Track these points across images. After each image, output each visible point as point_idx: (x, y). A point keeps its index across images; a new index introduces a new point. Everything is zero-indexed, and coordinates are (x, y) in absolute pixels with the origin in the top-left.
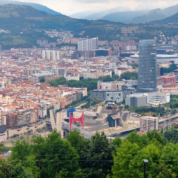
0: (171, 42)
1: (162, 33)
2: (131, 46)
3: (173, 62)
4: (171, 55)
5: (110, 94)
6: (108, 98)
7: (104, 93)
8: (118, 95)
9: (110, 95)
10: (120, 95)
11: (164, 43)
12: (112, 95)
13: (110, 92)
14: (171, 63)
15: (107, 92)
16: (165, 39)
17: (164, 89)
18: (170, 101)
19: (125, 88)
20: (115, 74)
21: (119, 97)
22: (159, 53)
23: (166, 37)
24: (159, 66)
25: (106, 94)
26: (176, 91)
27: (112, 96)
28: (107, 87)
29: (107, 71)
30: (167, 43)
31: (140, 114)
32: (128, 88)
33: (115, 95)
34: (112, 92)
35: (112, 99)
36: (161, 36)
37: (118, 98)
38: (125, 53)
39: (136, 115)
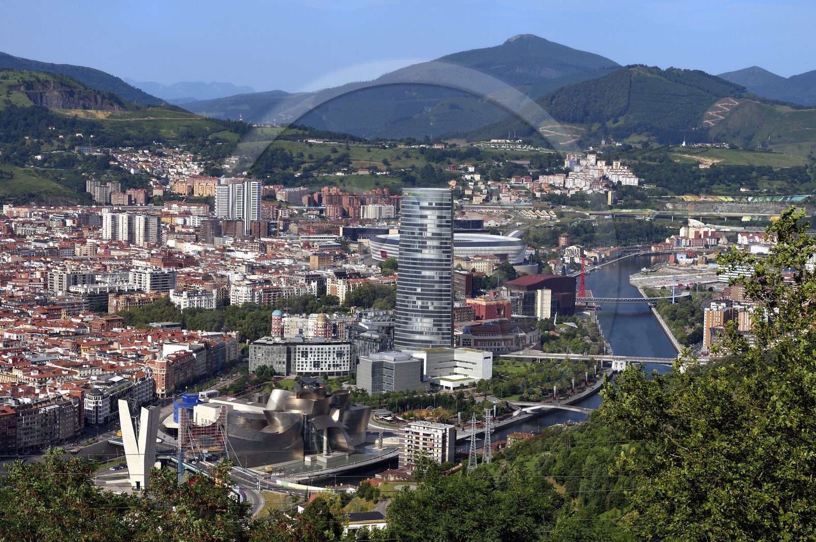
0: (501, 195)
1: (471, 169)
2: (377, 206)
3: (504, 257)
4: (499, 234)
5: (309, 350)
6: (305, 365)
7: (292, 347)
8: (335, 355)
9: (309, 355)
10: (339, 354)
11: (477, 200)
12: (316, 354)
13: (309, 347)
14: (498, 261)
15: (301, 347)
16: (483, 187)
17: (476, 337)
18: (494, 376)
19: (356, 333)
20: (328, 292)
21: (338, 361)
22: (462, 229)
23: (485, 179)
24: (462, 270)
25: (297, 350)
26: (512, 344)
27: (316, 358)
28: (301, 332)
29: (304, 282)
30: (486, 200)
31: (399, 415)
32: (365, 334)
33: (324, 357)
34: (317, 347)
35: (314, 366)
36: (468, 177)
37: (334, 365)
38: (360, 226)
39: (389, 418)
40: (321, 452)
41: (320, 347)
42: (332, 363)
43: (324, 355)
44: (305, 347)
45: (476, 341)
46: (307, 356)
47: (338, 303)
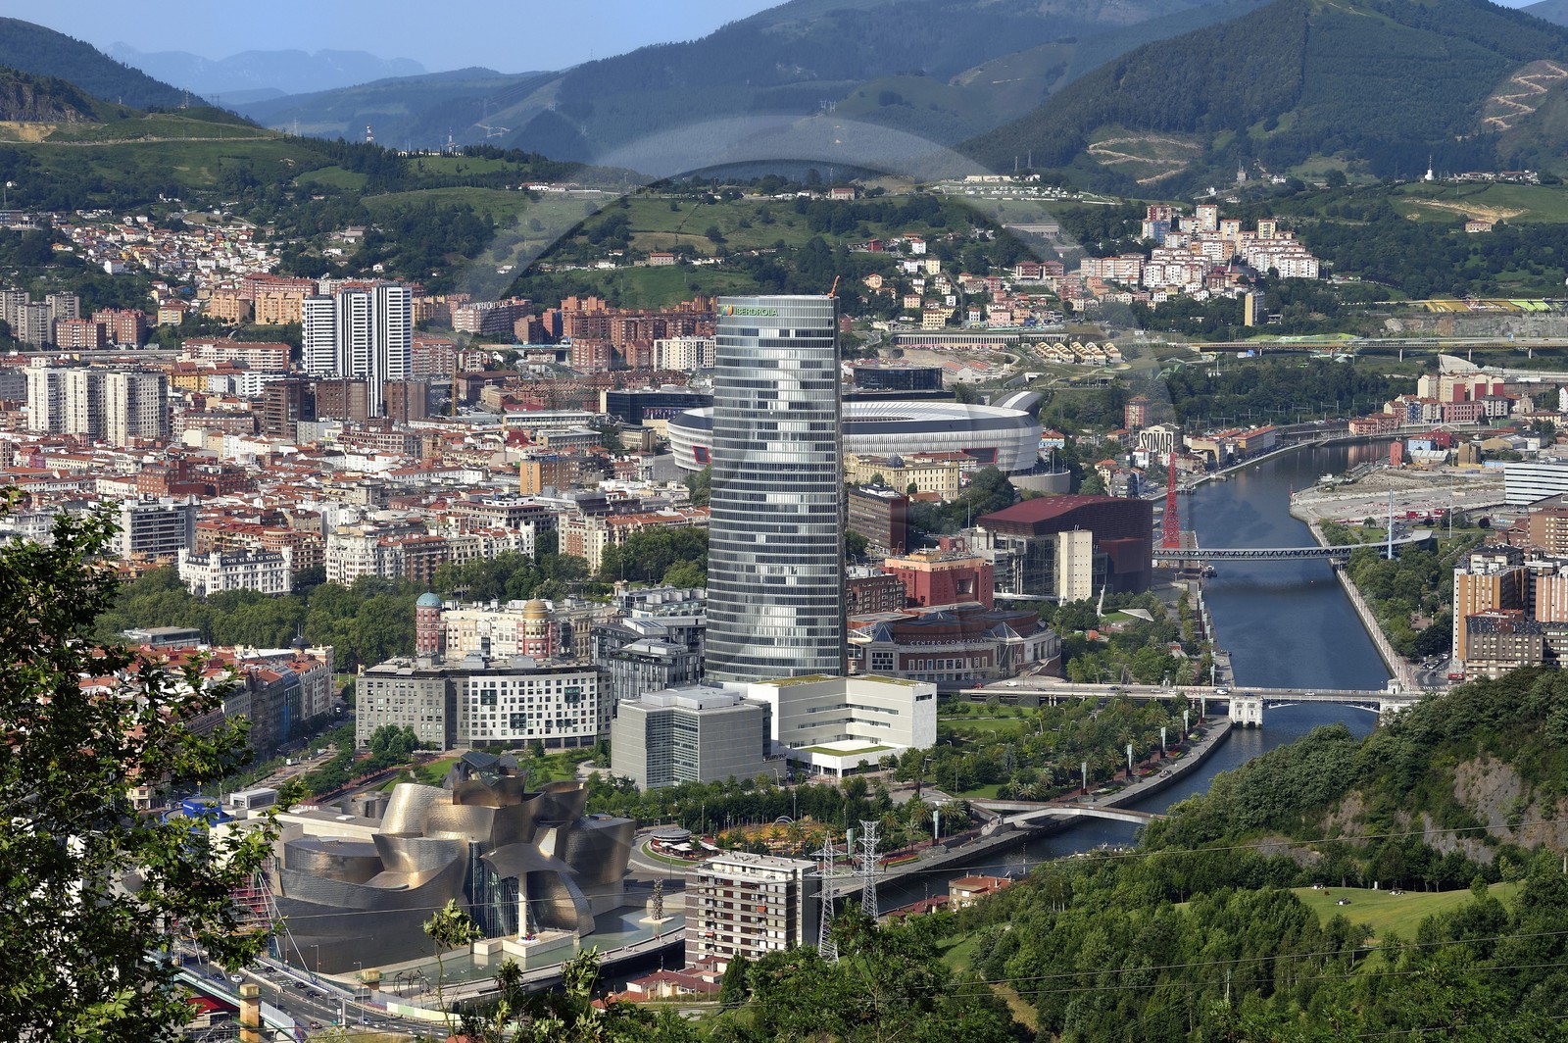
0: (988, 308)
1: (919, 248)
2: (693, 340)
3: (986, 455)
4: (982, 402)
5: (499, 688)
6: (489, 722)
7: (459, 681)
8: (562, 696)
9: (500, 698)
10: (573, 697)
11: (933, 321)
12: (516, 695)
13: (498, 680)
14: (972, 466)
15: (480, 680)
16: (946, 290)
17: (904, 649)
18: (940, 742)
19: (617, 643)
20: (563, 547)
21: (568, 711)
22: (890, 391)
23: (952, 270)
24: (883, 488)
25: (471, 689)
26: (990, 664)
27: (516, 706)
28: (486, 644)
29: (502, 524)
30: (955, 321)
31: (708, 839)
32: (638, 647)
33: (535, 702)
34: (518, 679)
35: (513, 725)
36: (911, 267)
37: (559, 722)
38: (648, 389)
39: (683, 847)
40: (514, 930)
41: (526, 679)
42: (554, 718)
43: (536, 697)
44: (489, 679)
45: (904, 658)
46: (494, 702)
47: (584, 574)
